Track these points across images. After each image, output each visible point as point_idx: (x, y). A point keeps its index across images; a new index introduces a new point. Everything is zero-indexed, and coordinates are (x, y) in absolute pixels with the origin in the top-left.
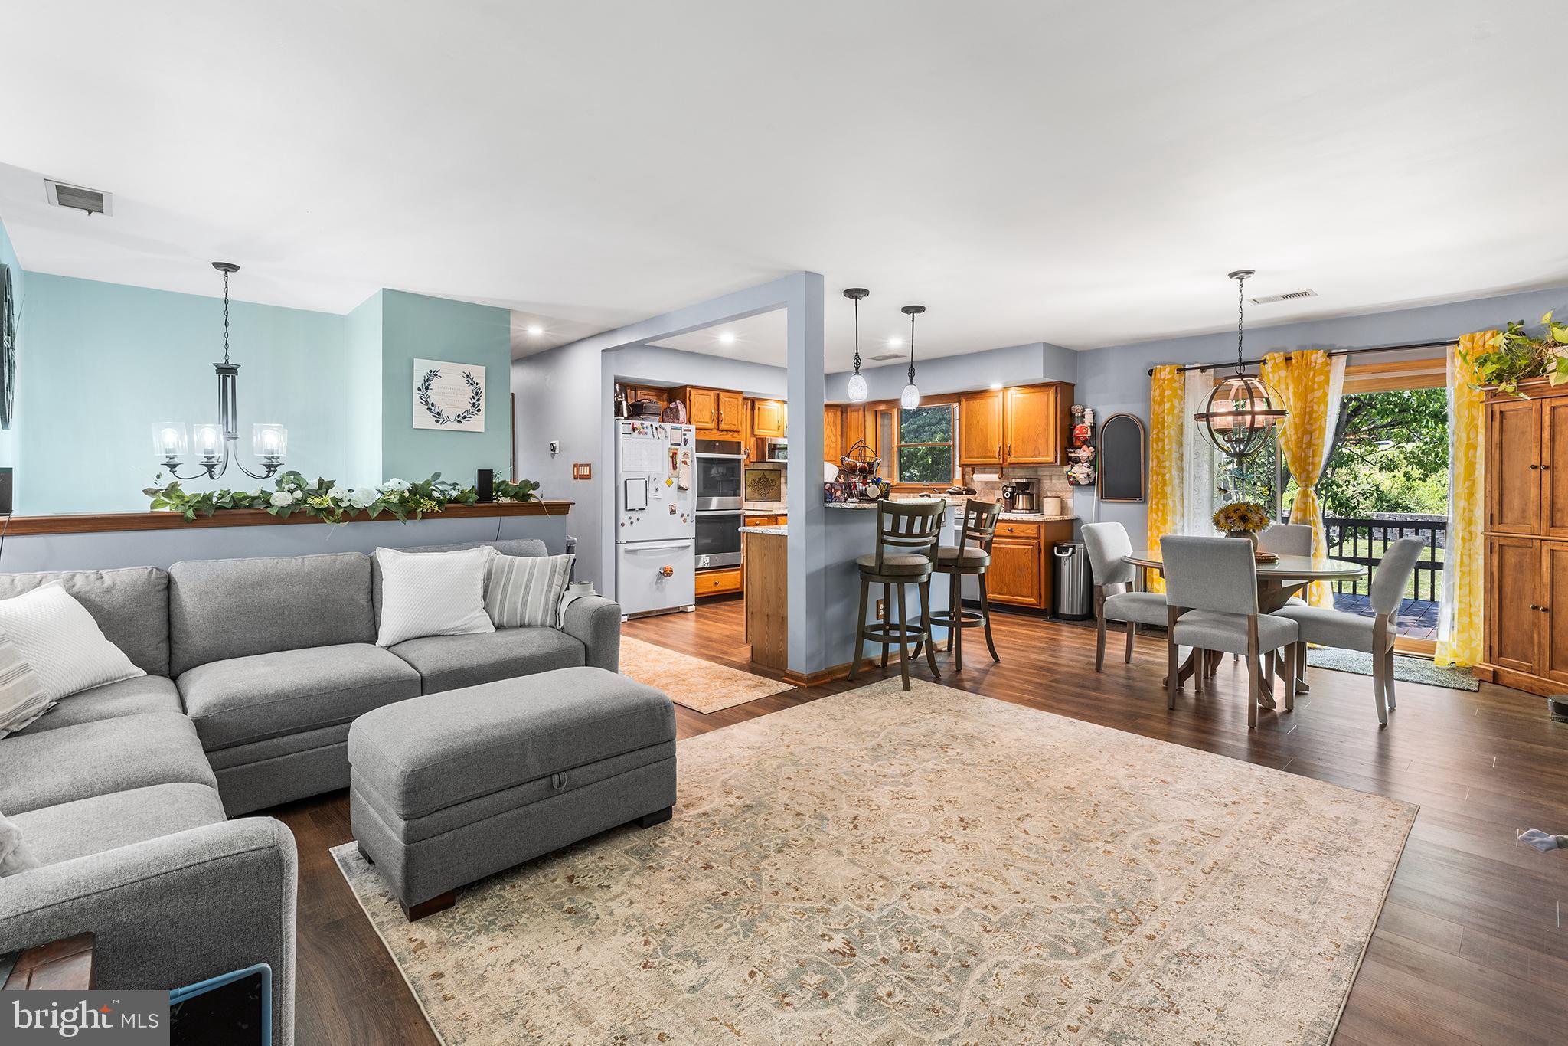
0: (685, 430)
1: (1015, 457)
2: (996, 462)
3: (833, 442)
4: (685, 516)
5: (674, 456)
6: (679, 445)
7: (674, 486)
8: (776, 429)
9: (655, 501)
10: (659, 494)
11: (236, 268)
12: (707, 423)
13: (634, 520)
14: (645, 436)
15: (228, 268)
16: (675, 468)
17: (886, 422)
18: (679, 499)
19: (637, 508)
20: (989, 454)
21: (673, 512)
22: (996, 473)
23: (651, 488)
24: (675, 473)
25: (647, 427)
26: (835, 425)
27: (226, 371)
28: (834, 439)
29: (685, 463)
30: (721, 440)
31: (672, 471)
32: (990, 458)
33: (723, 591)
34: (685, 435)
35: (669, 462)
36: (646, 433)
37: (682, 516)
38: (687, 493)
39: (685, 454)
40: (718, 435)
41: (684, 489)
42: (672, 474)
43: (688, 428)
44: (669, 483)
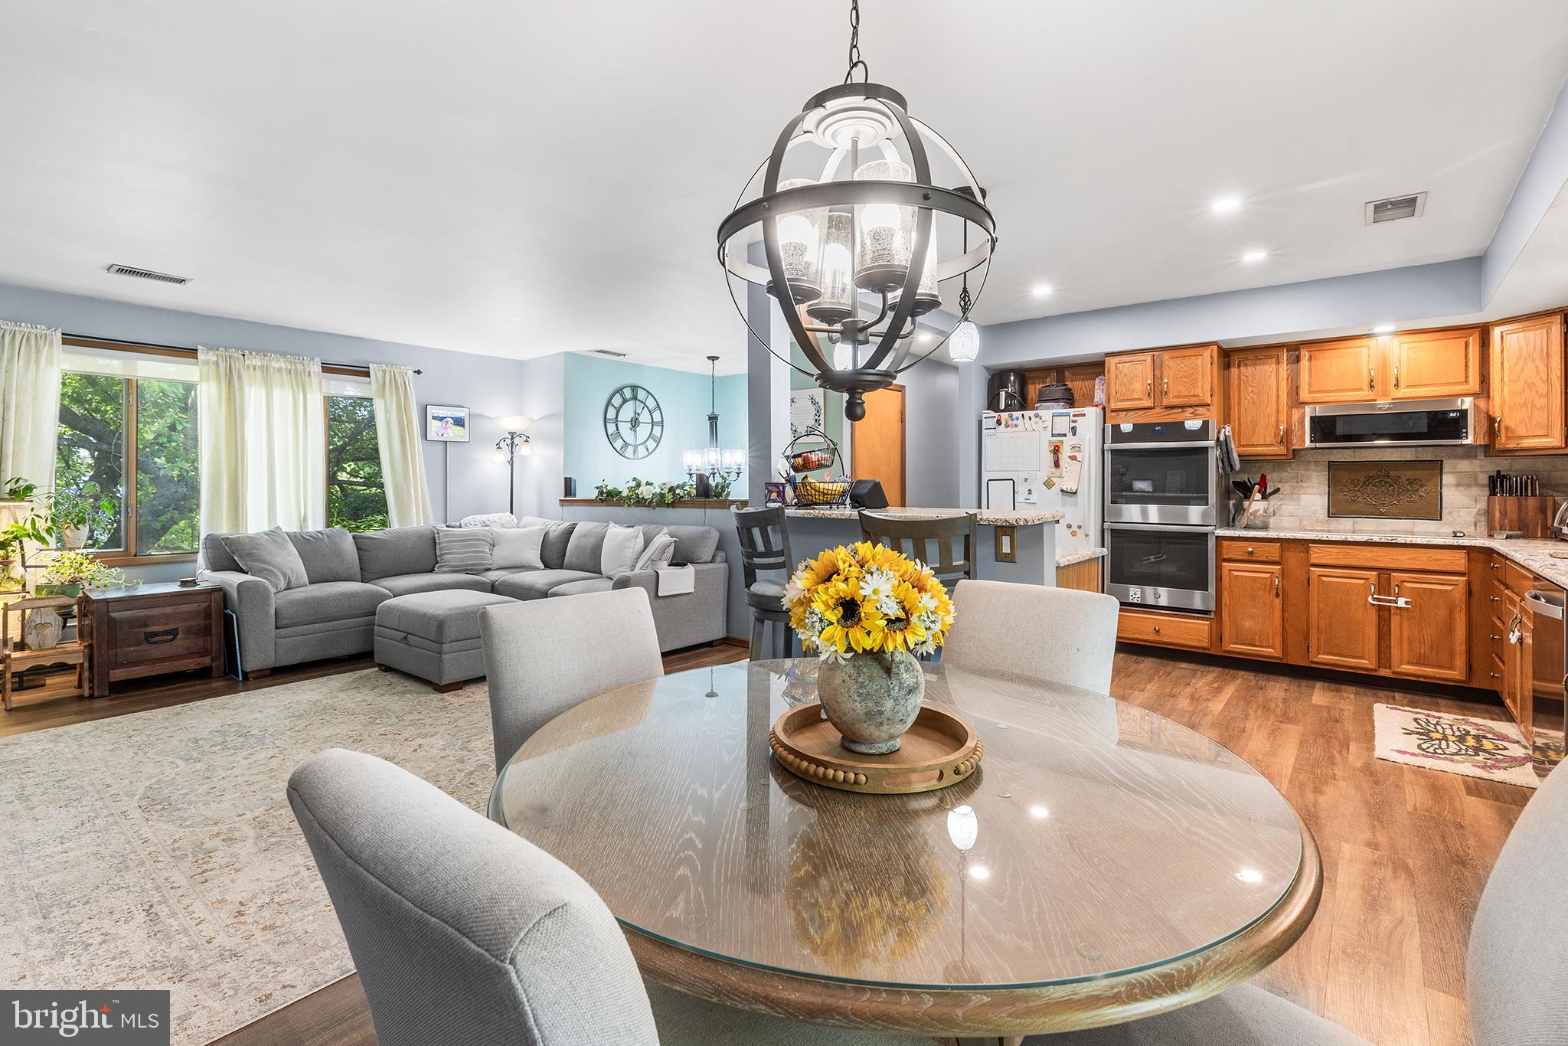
0: (1074, 416)
3: (1541, 396)
4: (1074, 528)
5: (1056, 450)
6: (1065, 435)
7: (1057, 489)
8: (1366, 385)
9: (1027, 506)
10: (1033, 498)
11: (717, 358)
12: (1141, 399)
14: (1015, 429)
15: (713, 358)
16: (1057, 464)
18: (1064, 505)
23: (1021, 489)
24: (1057, 472)
25: (1017, 419)
26: (1545, 358)
27: (713, 419)
28: (1543, 388)
29: (1073, 458)
30: (1171, 420)
31: (1054, 470)
33: (1170, 644)
34: (1075, 421)
35: (1049, 458)
36: (1016, 426)
37: (1069, 526)
38: (1077, 497)
39: (1073, 447)
40: (1163, 414)
41: (1075, 493)
42: (1053, 473)
43: (1082, 412)
44: (1049, 484)
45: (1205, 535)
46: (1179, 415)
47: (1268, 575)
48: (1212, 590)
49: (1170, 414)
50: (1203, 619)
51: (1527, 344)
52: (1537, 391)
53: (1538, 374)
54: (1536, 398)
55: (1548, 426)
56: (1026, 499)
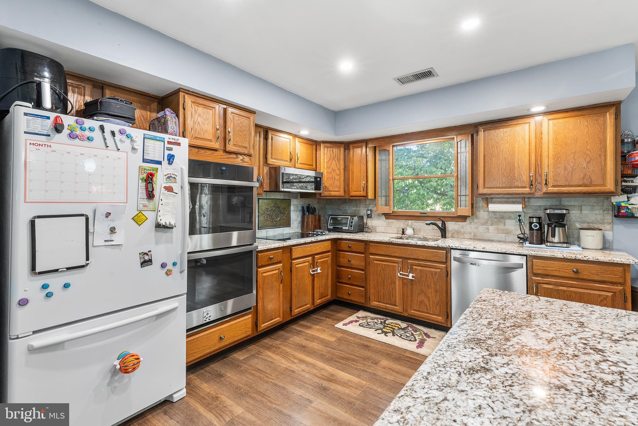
0: (169, 143)
1: (553, 186)
2: (527, 192)
3: (337, 175)
4: (169, 266)
5: (149, 179)
6: (159, 163)
7: (149, 224)
8: (289, 160)
9: (109, 250)
10: (118, 239)
12: (210, 141)
13: (55, 288)
14: (86, 143)
16: (150, 195)
17: (384, 157)
18: (157, 243)
19: (63, 265)
20: (517, 184)
21: (146, 262)
22: (518, 203)
23: (100, 227)
24: (151, 204)
25: (92, 130)
26: (339, 160)
28: (338, 172)
29: (169, 189)
31: (146, 202)
32: (518, 187)
33: (229, 344)
34: (170, 150)
35: (138, 187)
36: (89, 139)
37: (163, 266)
38: (172, 232)
39: (168, 178)
40: (224, 157)
41: (172, 227)
42: (145, 206)
43: (178, 142)
44: (138, 220)
45: (251, 252)
46: (234, 160)
48: (255, 292)
49: (228, 158)
50: (247, 314)
51: (333, 153)
52: (336, 173)
53: (336, 166)
54: (336, 175)
55: (340, 187)
56: (106, 241)
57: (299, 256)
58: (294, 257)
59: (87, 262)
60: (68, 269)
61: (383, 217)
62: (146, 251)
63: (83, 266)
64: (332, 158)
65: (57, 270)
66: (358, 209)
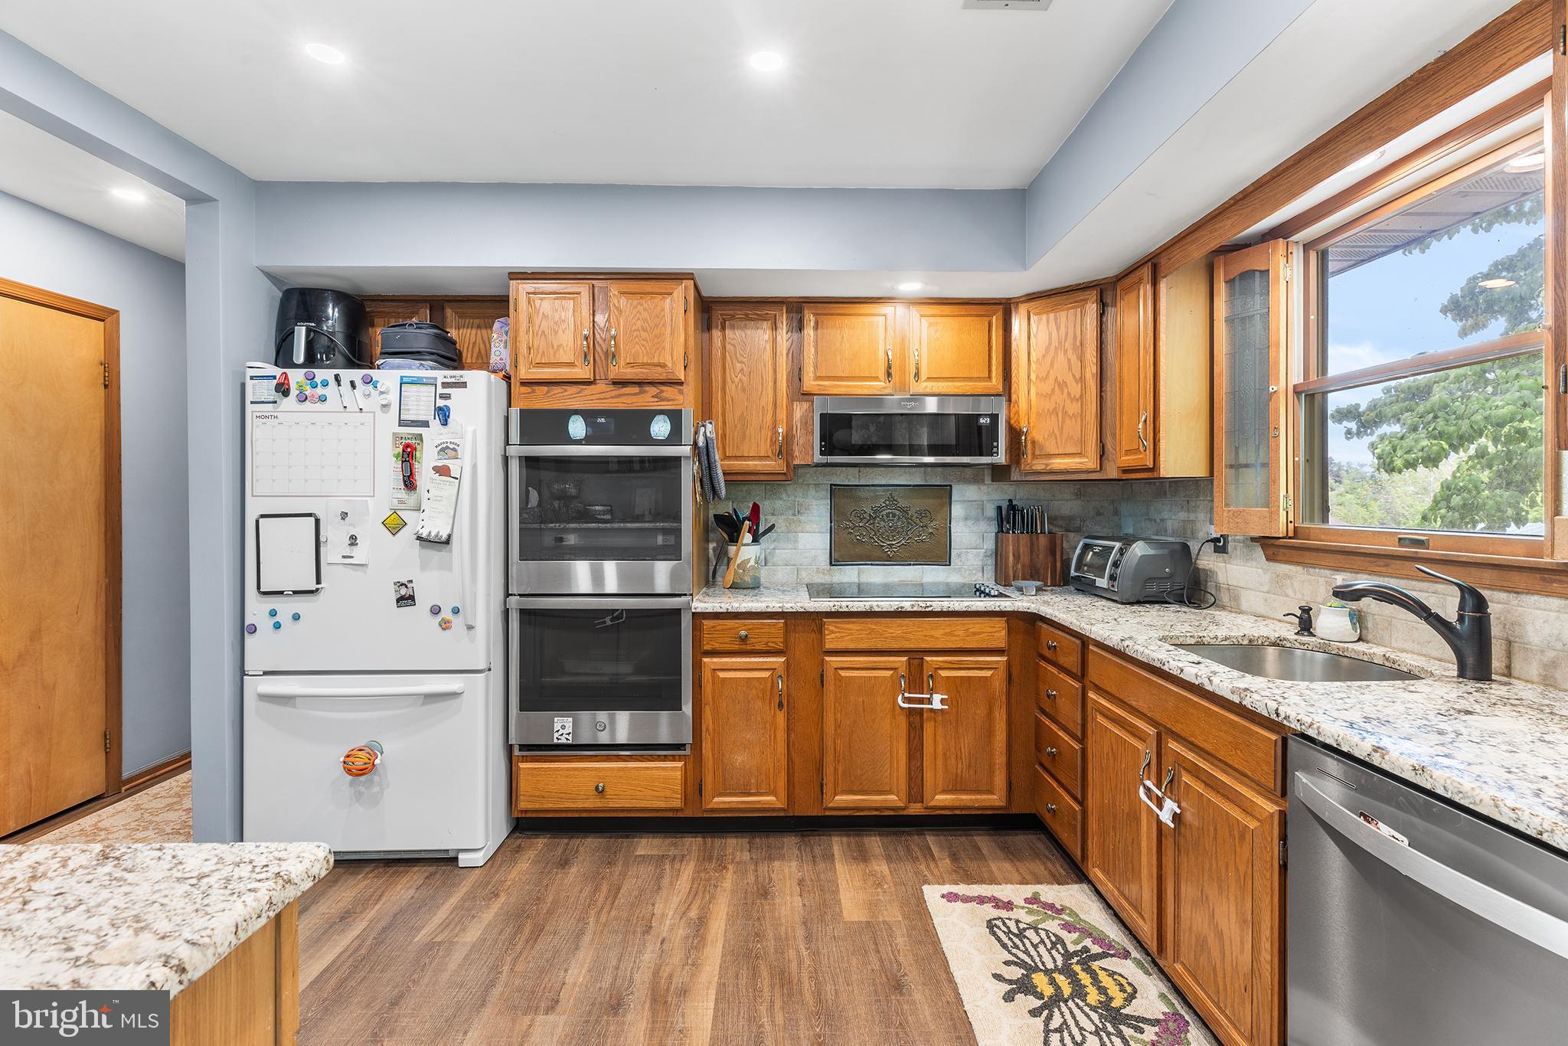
0: (445, 385)
4: (446, 614)
5: (408, 454)
6: (426, 424)
7: (410, 535)
9: (349, 571)
10: (360, 554)
12: (571, 365)
13: (284, 617)
14: (319, 406)
16: (409, 483)
18: (424, 566)
19: (288, 586)
21: (406, 600)
23: (335, 536)
24: (411, 499)
25: (325, 384)
26: (1078, 348)
28: (1076, 390)
29: (443, 471)
30: (622, 407)
31: (403, 494)
33: (623, 810)
34: (446, 397)
35: (390, 469)
36: (323, 399)
37: (436, 610)
38: (451, 552)
39: (443, 450)
40: (608, 395)
41: (447, 542)
42: (401, 502)
43: (462, 380)
44: (395, 526)
45: (677, 612)
46: (634, 399)
47: (766, 674)
48: (687, 709)
49: (619, 396)
50: (674, 758)
51: (1058, 329)
52: (1069, 394)
53: (1070, 369)
54: (1068, 402)
55: (1082, 442)
56: (344, 557)
57: (852, 646)
58: (829, 646)
59: (319, 586)
60: (295, 592)
61: (1259, 553)
62: (404, 581)
63: (311, 592)
64: (1055, 343)
65: (281, 593)
66: (1192, 517)
